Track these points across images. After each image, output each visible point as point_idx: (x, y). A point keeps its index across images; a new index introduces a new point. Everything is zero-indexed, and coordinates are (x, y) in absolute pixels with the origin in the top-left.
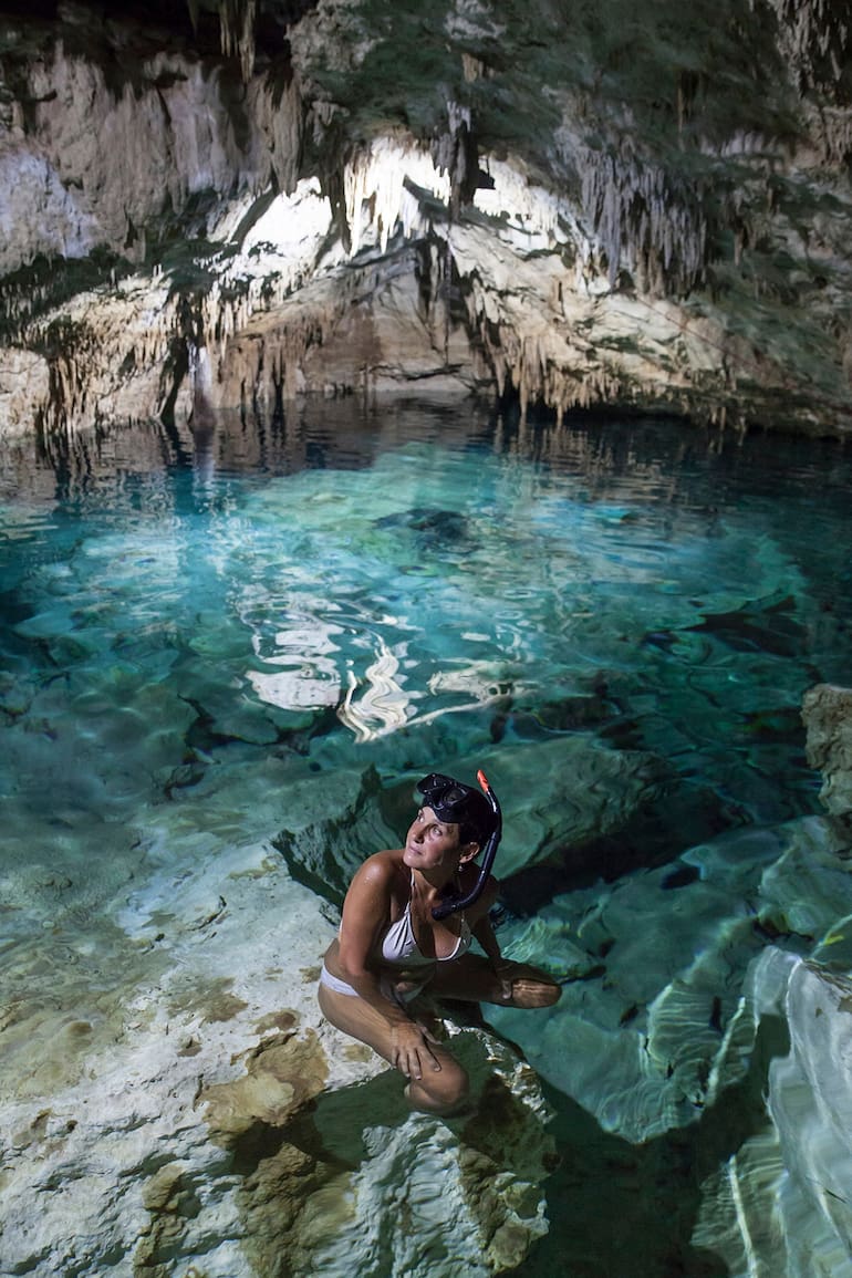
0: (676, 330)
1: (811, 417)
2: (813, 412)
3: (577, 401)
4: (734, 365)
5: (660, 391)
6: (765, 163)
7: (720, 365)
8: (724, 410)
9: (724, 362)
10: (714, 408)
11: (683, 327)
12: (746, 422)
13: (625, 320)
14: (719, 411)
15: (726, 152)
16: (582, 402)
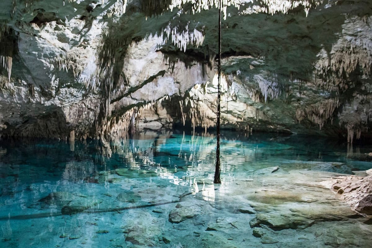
0: (245, 109)
1: (271, 127)
2: (272, 126)
3: (211, 126)
4: (258, 116)
5: (234, 122)
6: (300, 84)
7: (255, 116)
8: (248, 126)
9: (256, 115)
10: (245, 126)
11: (247, 108)
12: (253, 129)
13: (232, 107)
14: (247, 127)
15: (294, 82)
16: (212, 126)
